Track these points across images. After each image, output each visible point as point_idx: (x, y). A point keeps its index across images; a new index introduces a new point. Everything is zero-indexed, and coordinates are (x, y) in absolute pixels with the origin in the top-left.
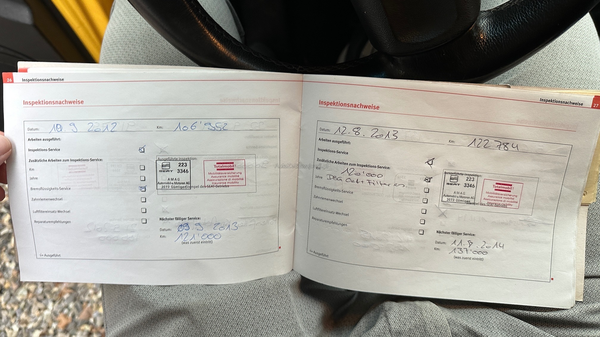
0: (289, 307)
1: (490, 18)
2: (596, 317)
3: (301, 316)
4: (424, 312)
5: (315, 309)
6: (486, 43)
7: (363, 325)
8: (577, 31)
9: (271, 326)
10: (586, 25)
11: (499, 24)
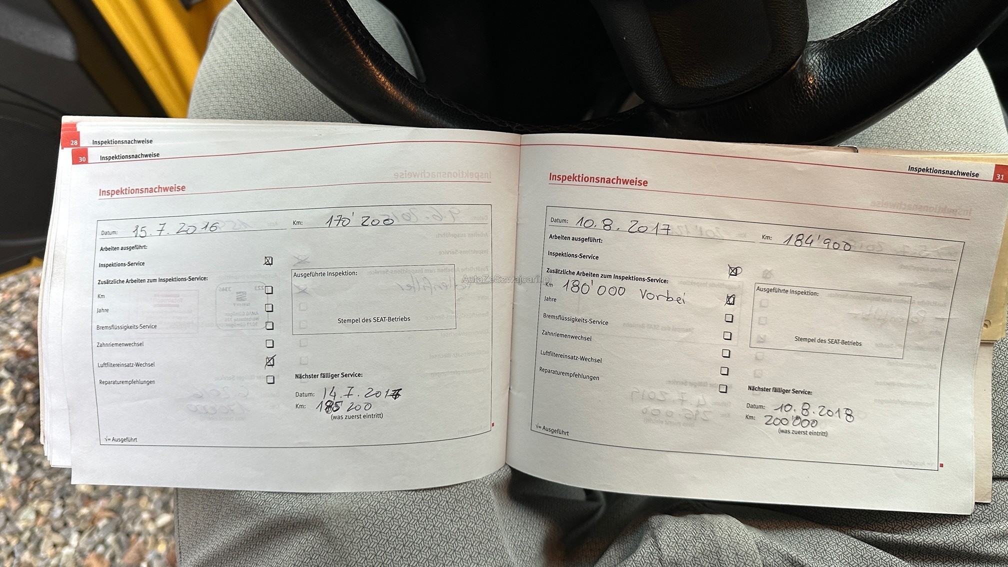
0: (492, 520)
1: (823, 52)
2: (1003, 544)
3: (511, 538)
4: (717, 530)
5: (535, 526)
6: (817, 90)
7: (614, 554)
8: (961, 82)
9: (460, 550)
10: (976, 73)
11: (838, 62)
